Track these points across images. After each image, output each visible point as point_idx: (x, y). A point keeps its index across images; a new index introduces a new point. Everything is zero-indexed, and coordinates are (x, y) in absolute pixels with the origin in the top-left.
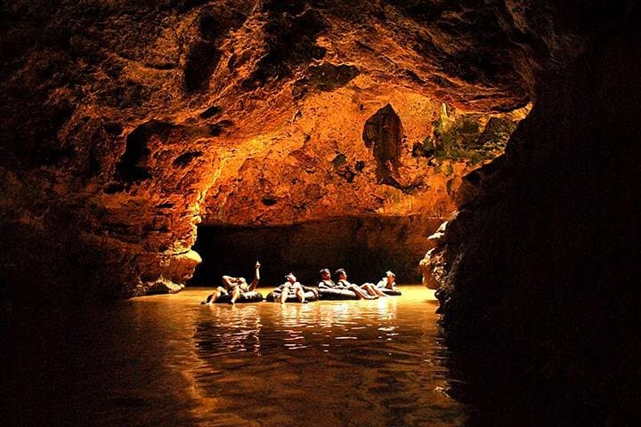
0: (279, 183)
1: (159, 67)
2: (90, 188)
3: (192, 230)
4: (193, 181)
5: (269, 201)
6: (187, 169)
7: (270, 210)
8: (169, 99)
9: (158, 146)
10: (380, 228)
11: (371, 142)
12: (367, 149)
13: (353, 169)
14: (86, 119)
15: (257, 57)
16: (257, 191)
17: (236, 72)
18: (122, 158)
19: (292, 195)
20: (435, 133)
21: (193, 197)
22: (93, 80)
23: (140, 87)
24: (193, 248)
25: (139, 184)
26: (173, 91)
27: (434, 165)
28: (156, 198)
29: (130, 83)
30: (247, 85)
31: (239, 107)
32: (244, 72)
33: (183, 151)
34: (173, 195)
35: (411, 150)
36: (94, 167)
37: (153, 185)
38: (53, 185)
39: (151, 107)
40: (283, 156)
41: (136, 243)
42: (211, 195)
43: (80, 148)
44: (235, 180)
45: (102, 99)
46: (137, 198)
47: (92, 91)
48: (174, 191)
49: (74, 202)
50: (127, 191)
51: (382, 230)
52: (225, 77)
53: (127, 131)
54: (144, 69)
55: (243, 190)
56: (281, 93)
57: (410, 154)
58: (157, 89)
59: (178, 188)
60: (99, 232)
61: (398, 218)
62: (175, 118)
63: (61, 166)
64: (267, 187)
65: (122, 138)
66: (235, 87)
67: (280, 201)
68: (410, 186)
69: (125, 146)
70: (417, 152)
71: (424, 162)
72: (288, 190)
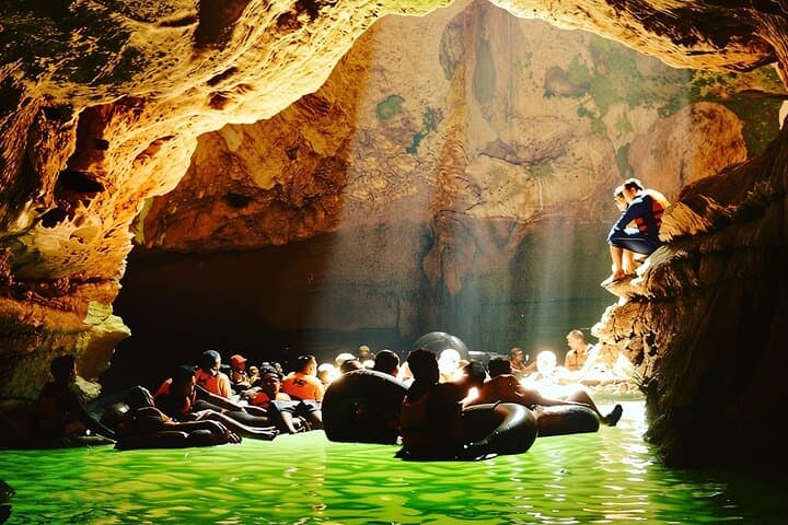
0: (262, 159)
2: (23, 220)
5: (239, 200)
11: (455, 68)
12: (448, 84)
13: (419, 123)
16: (216, 178)
17: (271, 6)
18: (71, 160)
19: (288, 181)
24: (114, 311)
27: (591, 115)
32: (283, 3)
33: (155, 137)
35: (541, 84)
46: (82, 229)
50: (70, 219)
57: (543, 91)
64: (237, 170)
66: (267, 29)
67: (262, 192)
68: (539, 160)
69: (75, 140)
70: (557, 87)
71: (568, 107)
72: (278, 172)
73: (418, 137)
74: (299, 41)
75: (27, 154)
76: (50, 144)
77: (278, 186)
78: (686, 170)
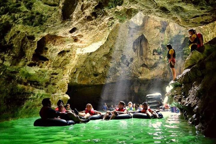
0: (100, 67)
1: (50, 5)
2: (21, 64)
3: (66, 85)
4: (66, 64)
5: (96, 75)
6: (63, 58)
7: (97, 78)
8: (55, 22)
9: (51, 47)
10: (140, 85)
11: (136, 50)
12: (134, 53)
13: (129, 61)
14: (18, 32)
15: (93, 5)
16: (91, 71)
17: (84, 12)
18: (36, 51)
19: (105, 72)
20: (162, 45)
21: (66, 71)
22: (19, 11)
23: (42, 16)
24: (67, 93)
25: (43, 63)
26: (57, 18)
27: (162, 58)
28: (51, 69)
29: (38, 14)
30: (89, 18)
31: (86, 28)
32: (88, 12)
33: (62, 49)
34: (58, 69)
35: (152, 53)
36: (22, 54)
37: (49, 64)
38: (3, 62)
39: (47, 26)
40: (101, 56)
41: (43, 89)
42: (73, 72)
43: (16, 45)
44: (82, 66)
45: (25, 22)
46: (42, 69)
47: (20, 17)
48: (58, 67)
49: (14, 70)
50: (38, 66)
51: (141, 85)
52: (80, 14)
53: (37, 39)
54: (43, 5)
55: (85, 70)
56: (103, 23)
57: (152, 54)
58: (50, 17)
59: (60, 66)
60: (26, 84)
61: (147, 80)
62: (58, 32)
63: (7, 53)
64: (95, 69)
65: (35, 42)
66: (84, 19)
67: (100, 74)
68: (152, 67)
69: (37, 45)
70: (155, 53)
71: (157, 57)
72: (103, 70)
73: (129, 63)
74: (93, 24)
75: (21, 47)
76: (28, 45)
77: (103, 73)
78: (181, 69)
